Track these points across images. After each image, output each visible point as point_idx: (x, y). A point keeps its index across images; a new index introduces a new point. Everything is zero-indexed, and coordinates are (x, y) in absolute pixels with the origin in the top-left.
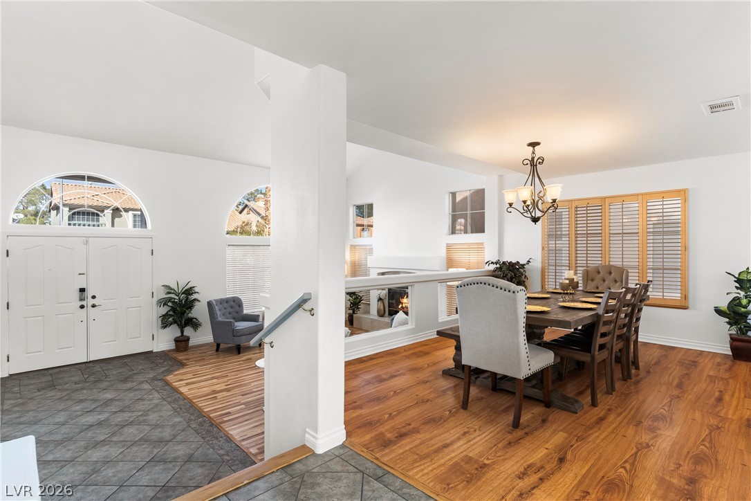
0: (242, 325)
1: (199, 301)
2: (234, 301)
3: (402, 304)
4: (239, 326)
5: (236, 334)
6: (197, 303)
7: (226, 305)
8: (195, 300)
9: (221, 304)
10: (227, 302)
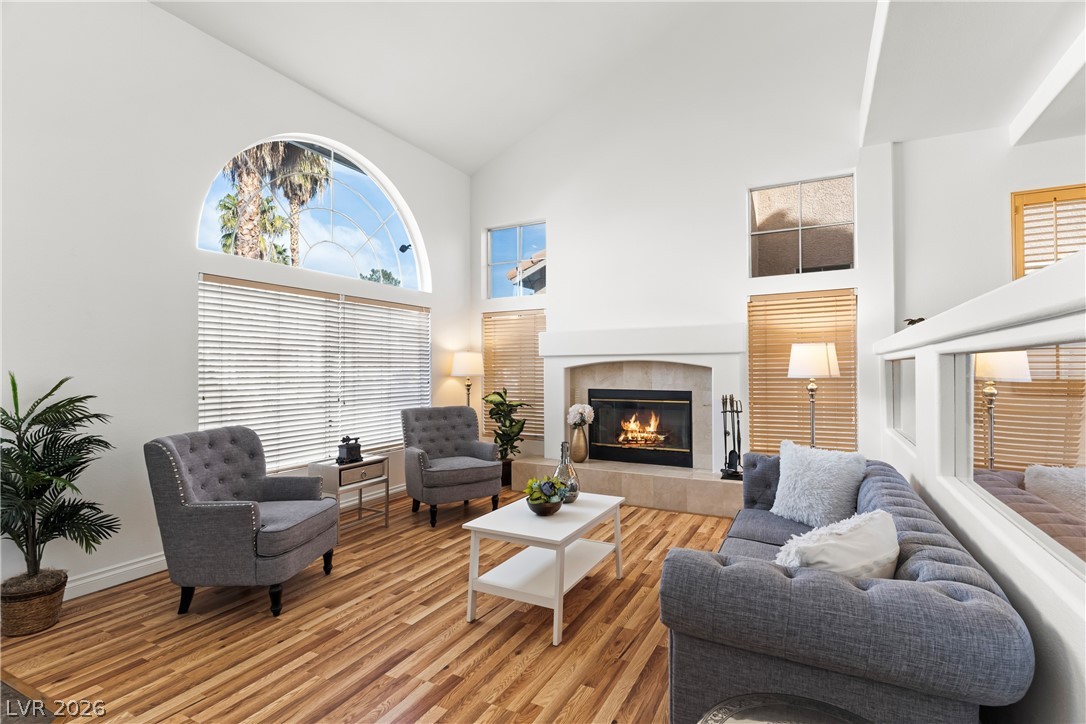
0: (279, 516)
1: (106, 445)
2: (234, 441)
3: (626, 432)
4: (273, 521)
5: (263, 546)
6: (97, 452)
7: (208, 453)
8: (89, 440)
9: (193, 450)
10: (211, 445)
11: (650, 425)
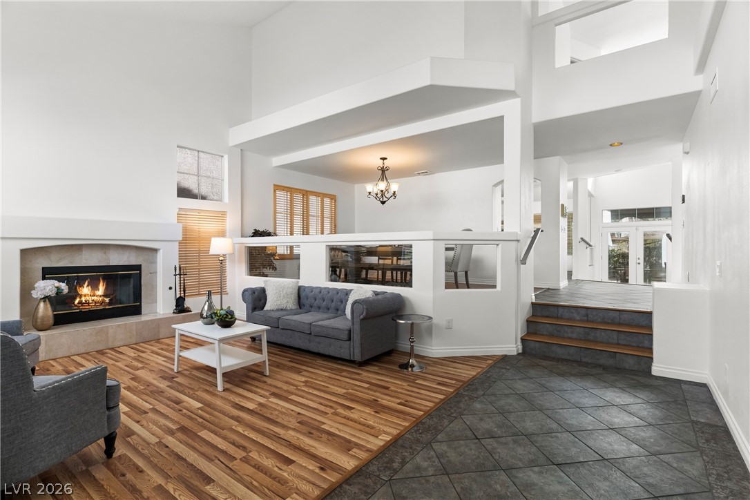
3: (81, 296)
11: (99, 290)
